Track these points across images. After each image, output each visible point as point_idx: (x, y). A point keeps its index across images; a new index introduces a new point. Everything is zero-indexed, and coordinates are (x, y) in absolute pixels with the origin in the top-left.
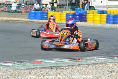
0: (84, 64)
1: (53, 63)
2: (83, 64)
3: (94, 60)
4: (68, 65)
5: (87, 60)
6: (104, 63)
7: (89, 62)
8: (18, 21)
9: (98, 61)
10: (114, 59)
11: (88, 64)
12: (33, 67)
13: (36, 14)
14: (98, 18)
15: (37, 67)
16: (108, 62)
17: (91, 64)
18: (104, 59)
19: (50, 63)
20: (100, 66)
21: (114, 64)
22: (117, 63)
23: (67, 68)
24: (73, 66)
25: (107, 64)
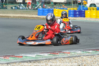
0: (61, 58)
1: (33, 57)
2: (59, 58)
3: (71, 53)
4: (46, 58)
5: (64, 54)
6: (79, 56)
7: (65, 55)
8: (26, 18)
9: (74, 54)
10: (88, 52)
11: (63, 58)
12: (13, 62)
13: (44, 11)
14: (94, 14)
15: (17, 61)
16: (82, 55)
17: (66, 57)
18: (80, 52)
19: (30, 57)
20: (75, 59)
21: (87, 57)
22: (90, 56)
23: (44, 61)
24: (50, 59)
25: (81, 57)
